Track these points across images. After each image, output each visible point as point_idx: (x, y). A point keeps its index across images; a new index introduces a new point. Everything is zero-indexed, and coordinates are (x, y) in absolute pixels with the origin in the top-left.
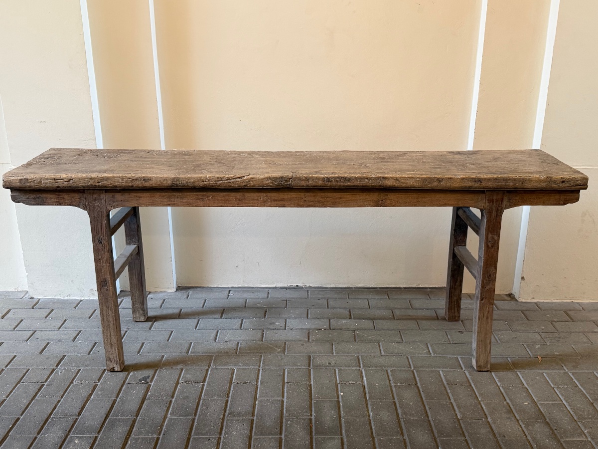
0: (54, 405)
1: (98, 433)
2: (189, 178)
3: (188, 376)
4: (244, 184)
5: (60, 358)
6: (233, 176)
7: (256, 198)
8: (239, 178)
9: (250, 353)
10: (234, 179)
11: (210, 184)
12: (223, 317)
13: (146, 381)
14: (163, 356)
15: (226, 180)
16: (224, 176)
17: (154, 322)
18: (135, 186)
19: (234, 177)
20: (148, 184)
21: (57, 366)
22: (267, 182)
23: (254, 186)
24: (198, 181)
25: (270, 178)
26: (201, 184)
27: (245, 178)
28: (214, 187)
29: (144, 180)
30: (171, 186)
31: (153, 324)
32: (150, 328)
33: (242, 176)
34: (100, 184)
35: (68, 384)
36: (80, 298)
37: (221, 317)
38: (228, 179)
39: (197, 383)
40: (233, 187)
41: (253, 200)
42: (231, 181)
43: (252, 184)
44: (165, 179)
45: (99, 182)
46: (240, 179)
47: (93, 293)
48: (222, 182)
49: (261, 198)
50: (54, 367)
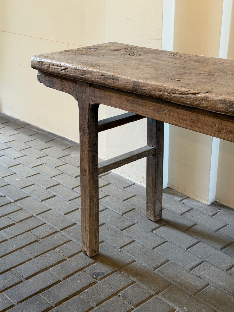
0: (25, 260)
1: (18, 303)
2: (147, 85)
3: (130, 292)
4: (196, 103)
5: (70, 224)
6: (187, 90)
7: (210, 124)
8: (193, 94)
9: (208, 302)
10: (187, 94)
11: (164, 95)
12: (223, 251)
13: (97, 277)
14: (135, 261)
15: (181, 94)
16: (179, 88)
17: (162, 226)
18: (106, 84)
19: (188, 92)
20: (115, 84)
21: (61, 230)
22: (221, 106)
23: (207, 107)
24: (154, 90)
25: (224, 101)
26: (157, 94)
27: (199, 95)
28: (169, 100)
29: (113, 79)
30: (132, 91)
31: (159, 227)
32: (153, 230)
33: (196, 92)
34: (83, 76)
35: (51, 248)
36: (134, 181)
37: (222, 249)
38: (182, 93)
39: (130, 303)
40: (186, 104)
41: (207, 125)
42: (185, 96)
43: (205, 104)
44: (128, 82)
45: (83, 75)
46: (194, 96)
47: (144, 180)
48: (175, 95)
49: (215, 126)
50: (59, 230)
